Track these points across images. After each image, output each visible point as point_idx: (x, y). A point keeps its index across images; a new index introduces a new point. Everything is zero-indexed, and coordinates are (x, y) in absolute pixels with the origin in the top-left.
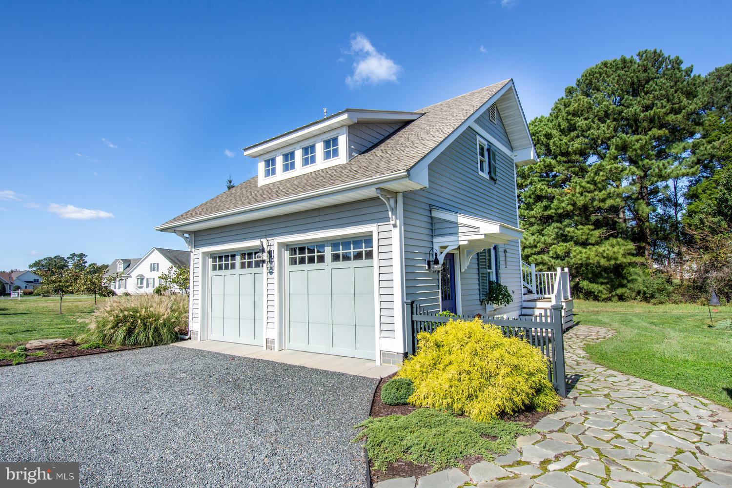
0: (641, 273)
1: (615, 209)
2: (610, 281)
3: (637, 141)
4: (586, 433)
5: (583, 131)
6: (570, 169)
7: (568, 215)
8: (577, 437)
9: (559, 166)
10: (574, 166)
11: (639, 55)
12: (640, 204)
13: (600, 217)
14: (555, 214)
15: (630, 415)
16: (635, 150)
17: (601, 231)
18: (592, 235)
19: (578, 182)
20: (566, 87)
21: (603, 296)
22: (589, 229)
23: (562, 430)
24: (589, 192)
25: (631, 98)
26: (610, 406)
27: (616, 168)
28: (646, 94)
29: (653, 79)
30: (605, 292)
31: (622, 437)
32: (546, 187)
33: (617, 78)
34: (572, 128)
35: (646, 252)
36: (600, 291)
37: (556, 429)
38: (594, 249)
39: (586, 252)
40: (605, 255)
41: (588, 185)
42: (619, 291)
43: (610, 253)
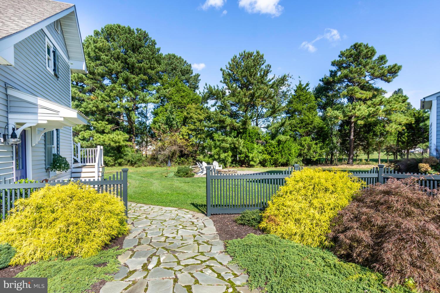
0: (130, 151)
1: (119, 114)
2: (115, 155)
3: (134, 78)
4: (152, 241)
5: (105, 62)
6: (95, 84)
7: (93, 113)
8: (149, 245)
9: (88, 80)
10: (97, 83)
11: (137, 30)
12: (132, 114)
13: (110, 118)
14: (84, 111)
15: (163, 225)
16: (132, 83)
17: (112, 126)
18: (106, 127)
19: (100, 93)
20: (95, 30)
21: (111, 164)
22: (105, 124)
23: (140, 244)
24: (106, 101)
25: (132, 53)
26: (152, 223)
27: (122, 91)
28: (140, 53)
29: (143, 47)
30: (112, 161)
31: (169, 237)
32: (79, 92)
33: (125, 38)
34: (98, 58)
35: (133, 140)
36: (109, 161)
37: (137, 244)
38: (108, 136)
39: (103, 138)
40: (114, 140)
41: (106, 97)
42: (119, 161)
43: (117, 139)
